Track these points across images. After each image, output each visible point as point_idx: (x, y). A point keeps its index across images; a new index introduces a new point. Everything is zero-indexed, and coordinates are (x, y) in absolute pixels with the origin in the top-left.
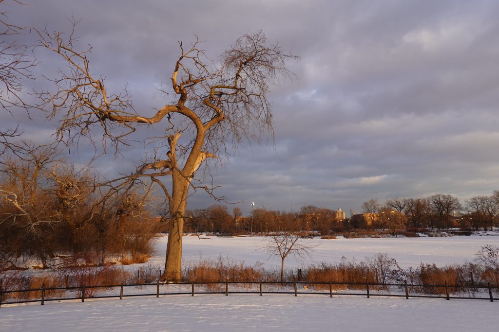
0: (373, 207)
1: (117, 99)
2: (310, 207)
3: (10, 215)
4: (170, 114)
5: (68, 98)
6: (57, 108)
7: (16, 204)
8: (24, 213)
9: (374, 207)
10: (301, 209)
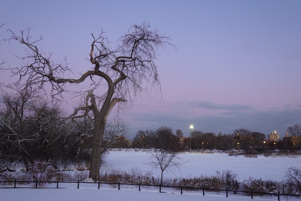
0: (296, 131)
1: (59, 66)
2: (241, 130)
3: (6, 135)
4: (92, 75)
5: (27, 70)
6: (22, 76)
7: (9, 127)
8: (14, 134)
9: (298, 131)
10: (234, 131)
